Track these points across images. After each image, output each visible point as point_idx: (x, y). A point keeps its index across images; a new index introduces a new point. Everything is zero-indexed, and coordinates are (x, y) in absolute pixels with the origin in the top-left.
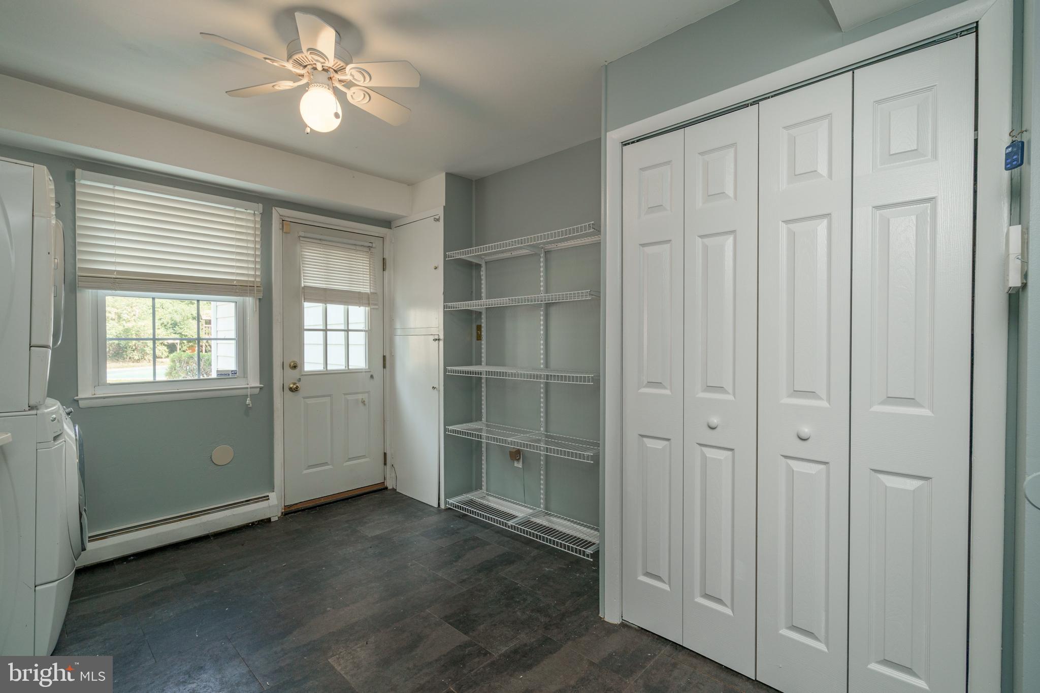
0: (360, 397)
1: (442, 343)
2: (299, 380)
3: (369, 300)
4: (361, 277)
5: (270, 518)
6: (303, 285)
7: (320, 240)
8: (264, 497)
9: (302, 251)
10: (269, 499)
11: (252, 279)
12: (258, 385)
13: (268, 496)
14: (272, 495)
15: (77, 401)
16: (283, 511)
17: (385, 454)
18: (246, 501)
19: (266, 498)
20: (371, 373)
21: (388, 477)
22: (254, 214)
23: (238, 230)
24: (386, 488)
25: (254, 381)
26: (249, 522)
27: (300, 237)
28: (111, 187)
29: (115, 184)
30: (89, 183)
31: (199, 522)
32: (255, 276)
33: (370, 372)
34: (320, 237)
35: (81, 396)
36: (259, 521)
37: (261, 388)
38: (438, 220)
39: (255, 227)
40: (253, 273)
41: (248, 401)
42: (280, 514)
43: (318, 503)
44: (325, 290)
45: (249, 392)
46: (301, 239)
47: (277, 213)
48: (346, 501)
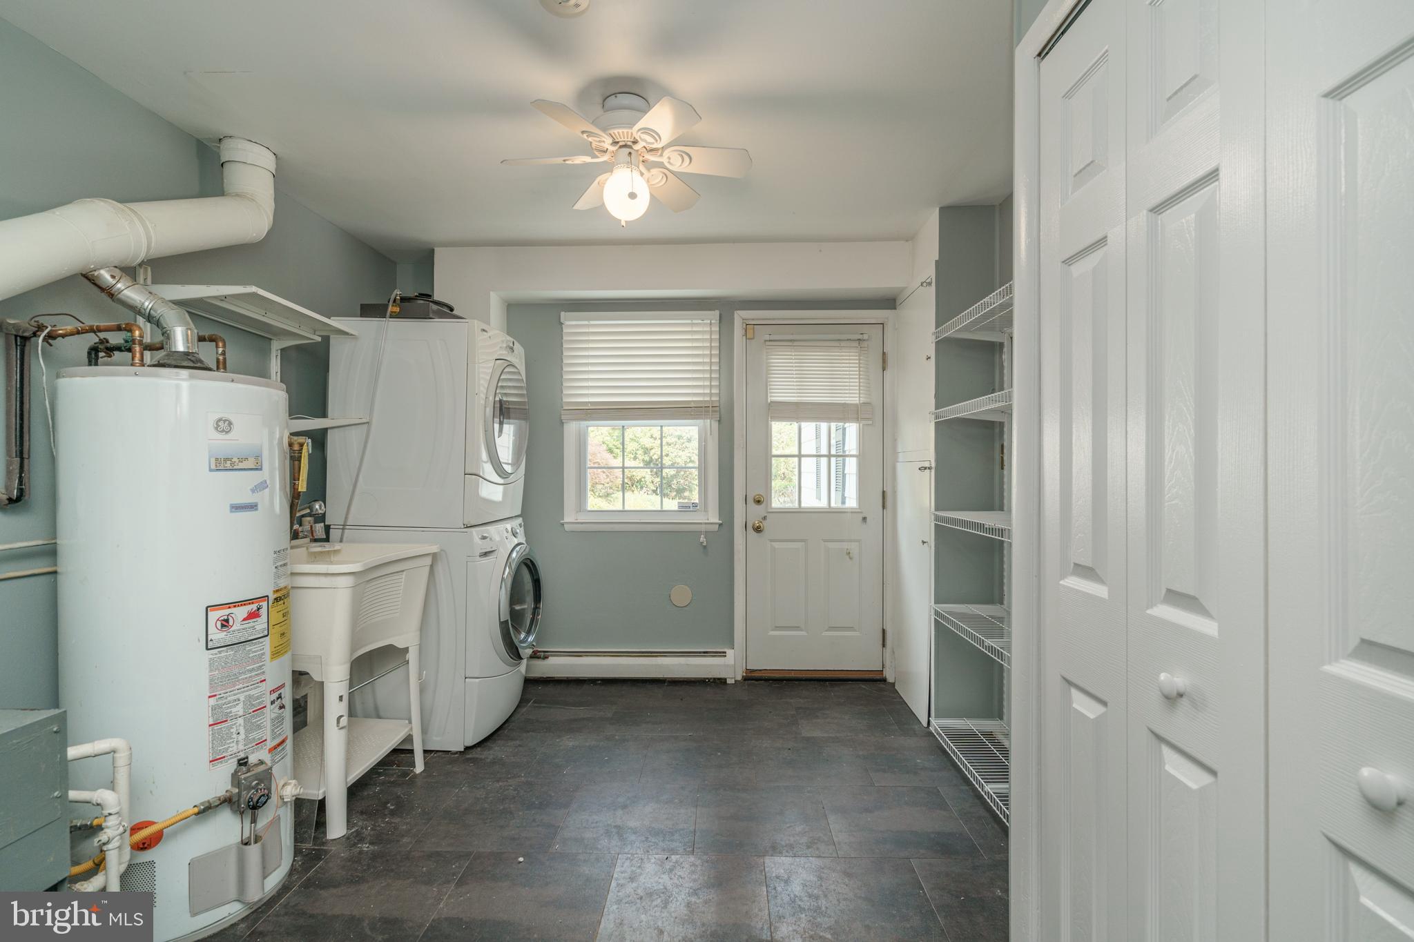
0: (845, 546)
1: (933, 471)
2: (765, 518)
3: (858, 414)
4: (847, 382)
5: (726, 679)
6: (769, 401)
7: (791, 341)
8: (720, 652)
9: (767, 359)
10: (725, 656)
11: (707, 399)
12: (717, 521)
13: (725, 652)
14: (730, 652)
15: (563, 524)
16: (745, 675)
17: (884, 631)
18: (704, 652)
19: (723, 654)
20: (864, 515)
21: (888, 664)
22: (711, 324)
23: (695, 345)
24: (884, 680)
25: (714, 518)
26: (706, 677)
27: (766, 341)
28: (586, 323)
29: (589, 320)
30: (574, 323)
31: (654, 663)
32: (711, 394)
33: (861, 512)
34: (791, 337)
35: (566, 520)
36: (714, 679)
37: (720, 525)
38: (930, 284)
39: (711, 339)
40: (707, 391)
41: (702, 539)
42: (739, 678)
43: (787, 675)
44: (797, 404)
45: (703, 528)
46: (768, 343)
47: (740, 316)
48: (822, 683)
